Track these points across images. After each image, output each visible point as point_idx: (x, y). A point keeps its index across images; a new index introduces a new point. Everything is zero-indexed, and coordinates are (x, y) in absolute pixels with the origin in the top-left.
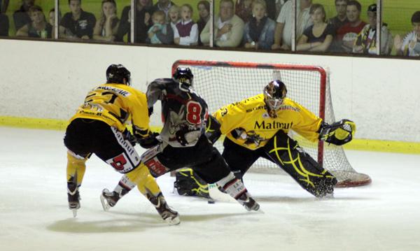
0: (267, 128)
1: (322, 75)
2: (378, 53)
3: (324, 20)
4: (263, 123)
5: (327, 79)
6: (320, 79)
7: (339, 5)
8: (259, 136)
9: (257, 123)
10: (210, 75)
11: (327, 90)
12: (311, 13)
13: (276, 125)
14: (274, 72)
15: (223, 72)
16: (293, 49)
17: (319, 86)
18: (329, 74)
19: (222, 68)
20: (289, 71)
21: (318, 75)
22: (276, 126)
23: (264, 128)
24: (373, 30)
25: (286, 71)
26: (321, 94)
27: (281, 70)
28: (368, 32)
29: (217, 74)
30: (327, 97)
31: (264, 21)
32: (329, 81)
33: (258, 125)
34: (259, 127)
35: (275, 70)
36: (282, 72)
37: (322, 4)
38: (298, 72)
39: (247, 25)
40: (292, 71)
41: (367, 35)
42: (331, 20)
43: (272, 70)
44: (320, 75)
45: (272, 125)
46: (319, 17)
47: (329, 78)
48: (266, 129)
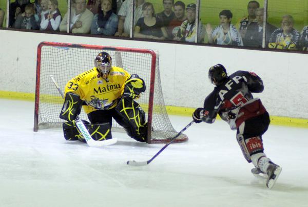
0: (103, 91)
1: (153, 56)
2: (196, 41)
3: (153, 15)
4: (99, 88)
5: (157, 60)
6: (151, 60)
7: (166, 3)
8: (98, 99)
9: (95, 90)
10: (67, 54)
11: (156, 68)
12: (144, 9)
13: (109, 87)
14: (116, 53)
15: (77, 52)
16: (131, 36)
17: (151, 65)
18: (158, 56)
19: (76, 49)
20: (128, 53)
21: (150, 56)
22: (109, 89)
23: (101, 92)
24: (190, 24)
25: (125, 52)
26: (152, 71)
27: (121, 52)
28: (186, 26)
29: (72, 53)
30: (156, 74)
31: (109, 13)
32: (158, 62)
33: (96, 91)
34: (97, 92)
35: (117, 52)
36: (123, 53)
37: (151, 2)
38: (134, 53)
39: (96, 15)
40: (130, 53)
41: (186, 28)
42: (159, 14)
43: (114, 52)
44: (151, 57)
45: (106, 88)
46: (149, 12)
47: (158, 59)
48: (102, 93)
